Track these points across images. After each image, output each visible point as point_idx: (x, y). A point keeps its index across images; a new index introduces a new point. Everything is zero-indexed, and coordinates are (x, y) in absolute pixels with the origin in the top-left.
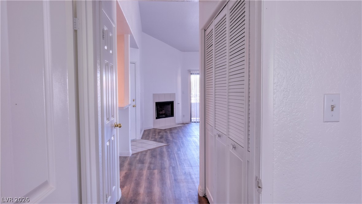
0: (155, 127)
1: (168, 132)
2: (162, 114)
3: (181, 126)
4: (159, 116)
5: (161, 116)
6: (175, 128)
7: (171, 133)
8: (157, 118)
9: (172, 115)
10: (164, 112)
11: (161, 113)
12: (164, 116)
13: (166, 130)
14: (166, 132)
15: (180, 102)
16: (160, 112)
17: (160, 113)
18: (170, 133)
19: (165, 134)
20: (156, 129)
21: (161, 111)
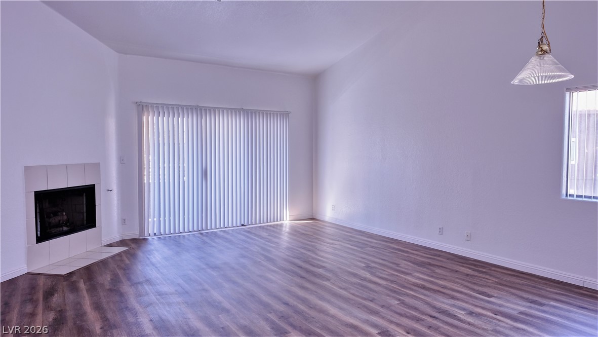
0: (35, 269)
1: (82, 285)
2: (59, 225)
3: (119, 254)
4: (46, 232)
5: (54, 231)
6: (103, 263)
7: (93, 289)
8: (39, 240)
9: (91, 222)
10: (65, 217)
11: (54, 220)
12: (65, 229)
13: (74, 278)
14: (74, 288)
15: (114, 187)
16: (49, 217)
17: (50, 223)
18: (88, 291)
19: (71, 297)
20: (39, 274)
21: (55, 214)
